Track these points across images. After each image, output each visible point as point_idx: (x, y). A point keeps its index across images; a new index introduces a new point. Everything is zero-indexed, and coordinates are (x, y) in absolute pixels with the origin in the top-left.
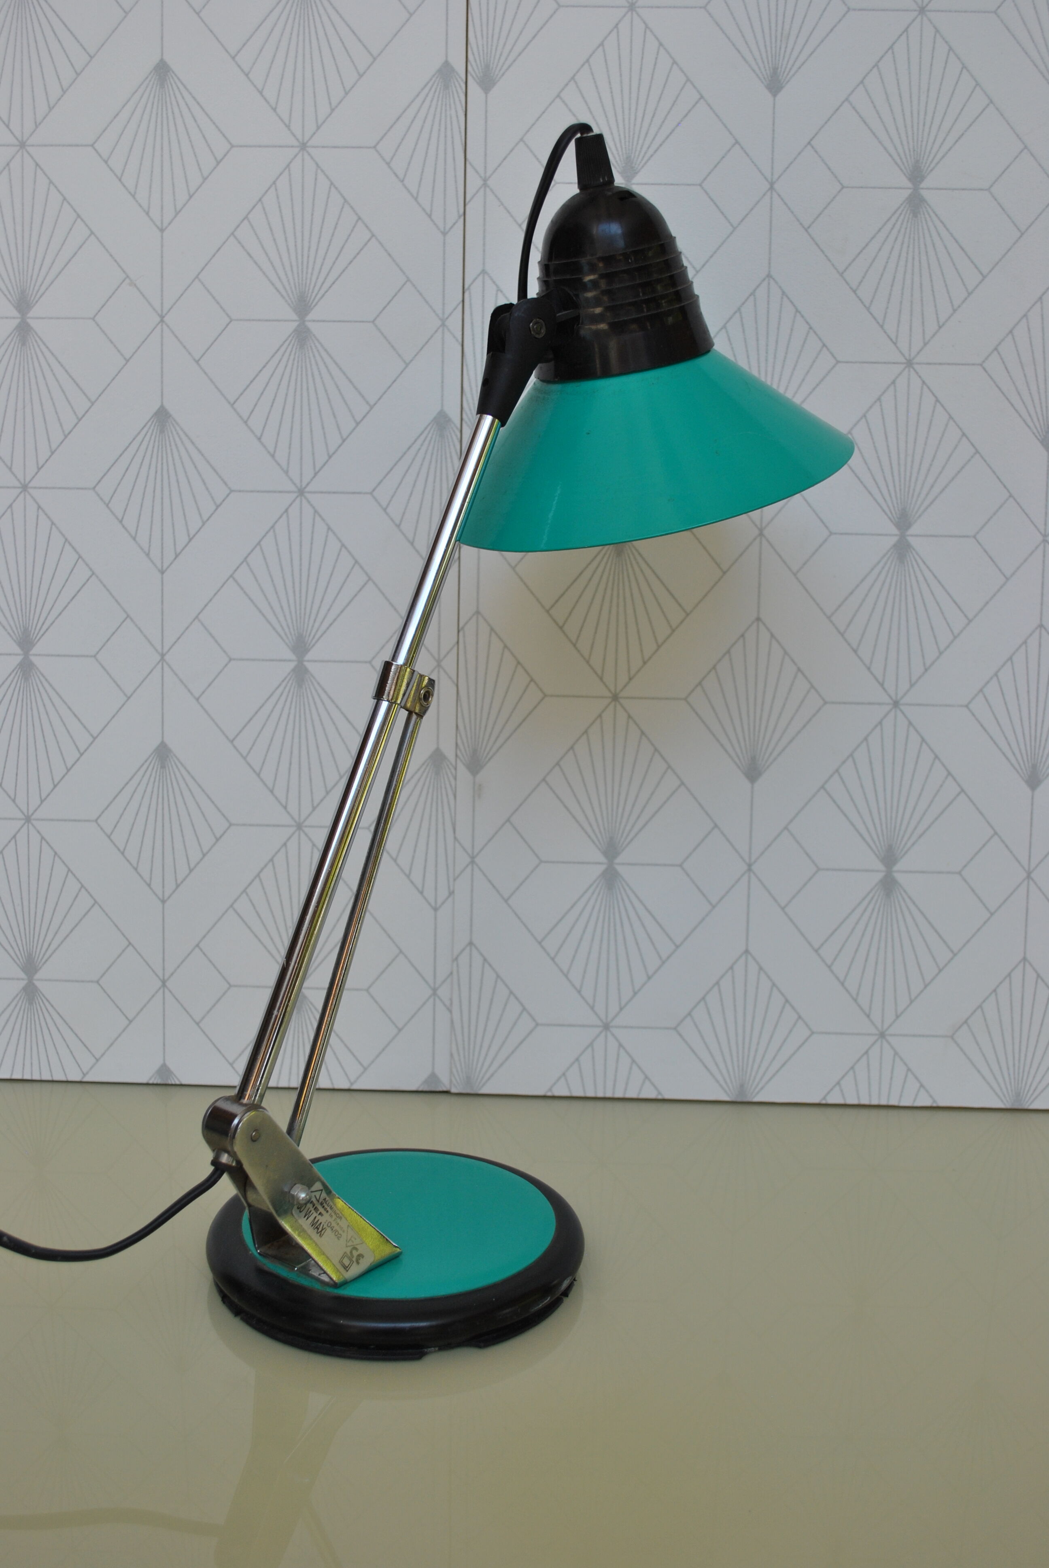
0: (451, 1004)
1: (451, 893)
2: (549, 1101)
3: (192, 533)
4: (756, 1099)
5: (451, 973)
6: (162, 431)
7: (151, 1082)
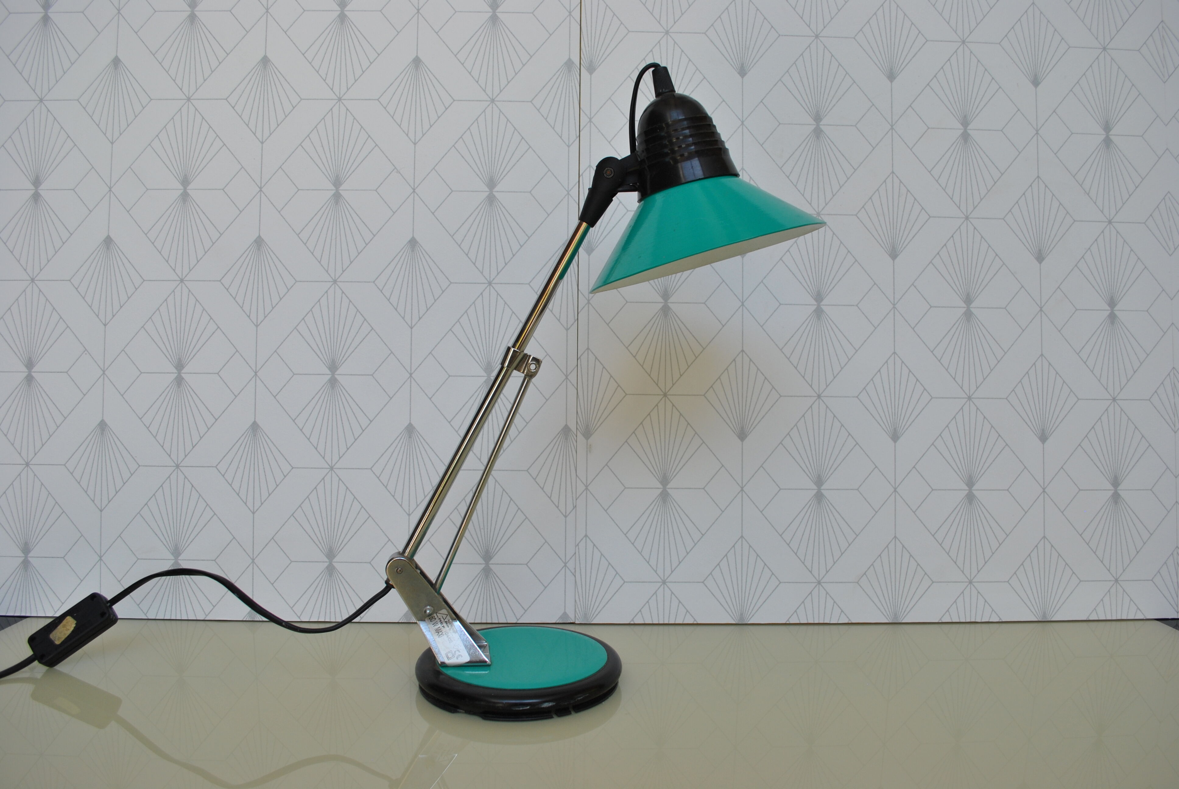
0: (575, 571)
1: (575, 507)
2: (632, 627)
3: (428, 306)
4: (751, 621)
5: (575, 553)
6: (413, 251)
7: (400, 622)
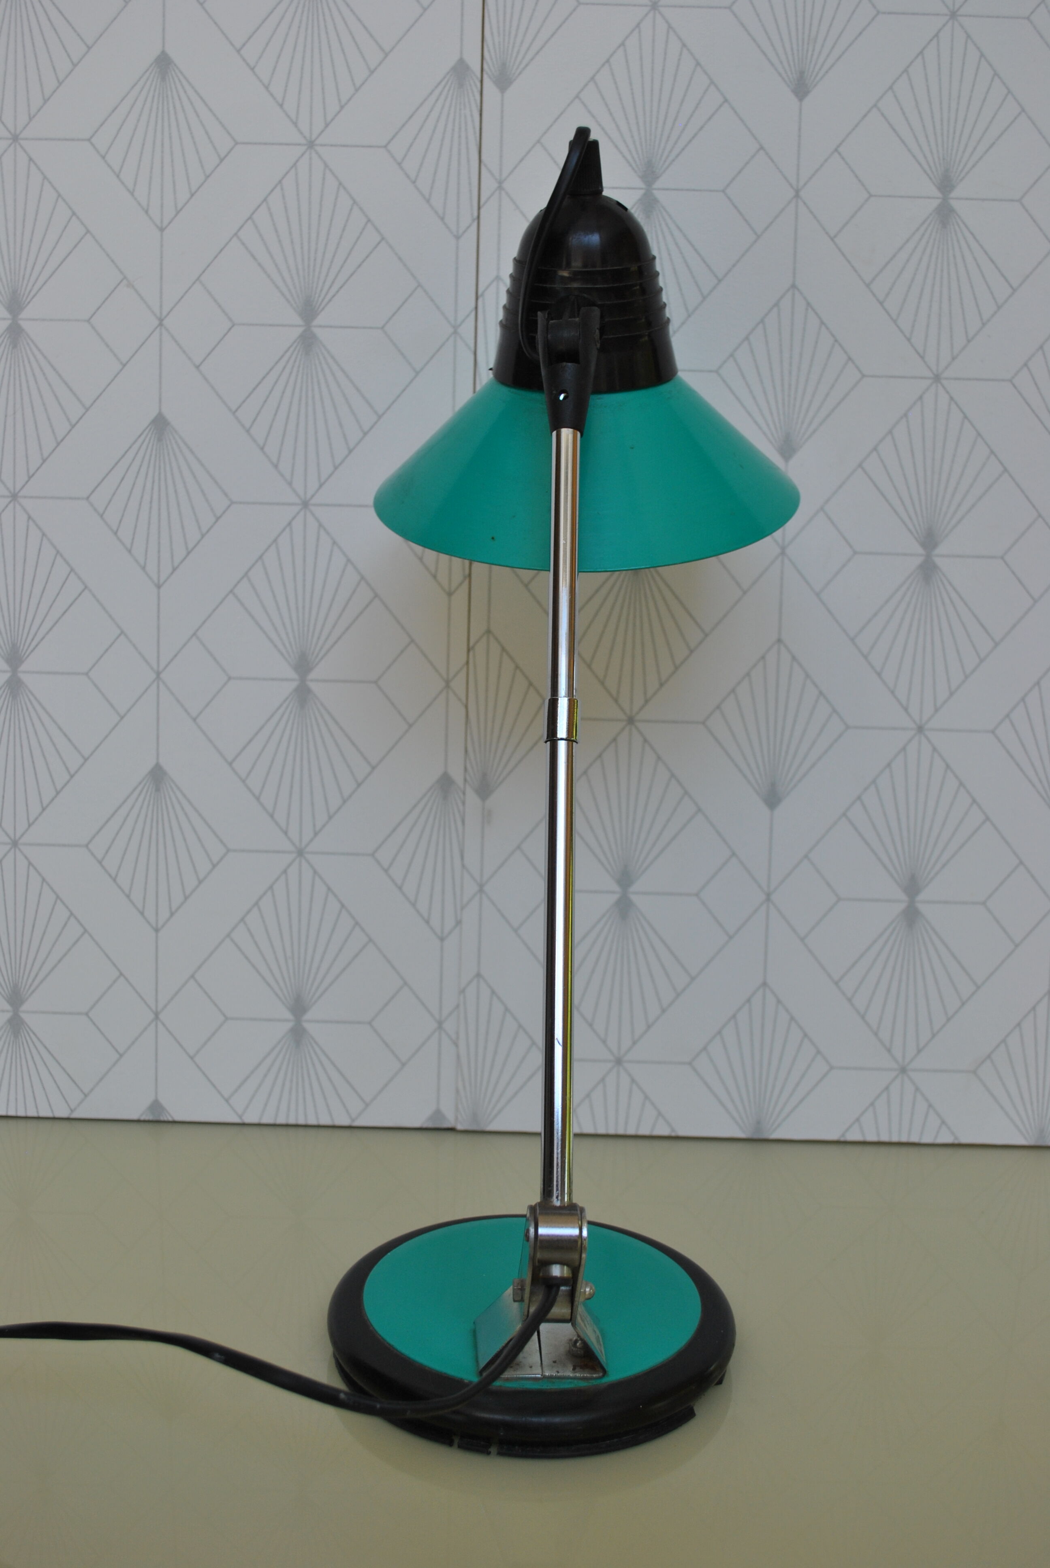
0: (458, 1038)
1: (459, 923)
3: (190, 546)
4: (774, 1136)
5: (458, 1006)
6: (160, 440)
7: (142, 1118)
